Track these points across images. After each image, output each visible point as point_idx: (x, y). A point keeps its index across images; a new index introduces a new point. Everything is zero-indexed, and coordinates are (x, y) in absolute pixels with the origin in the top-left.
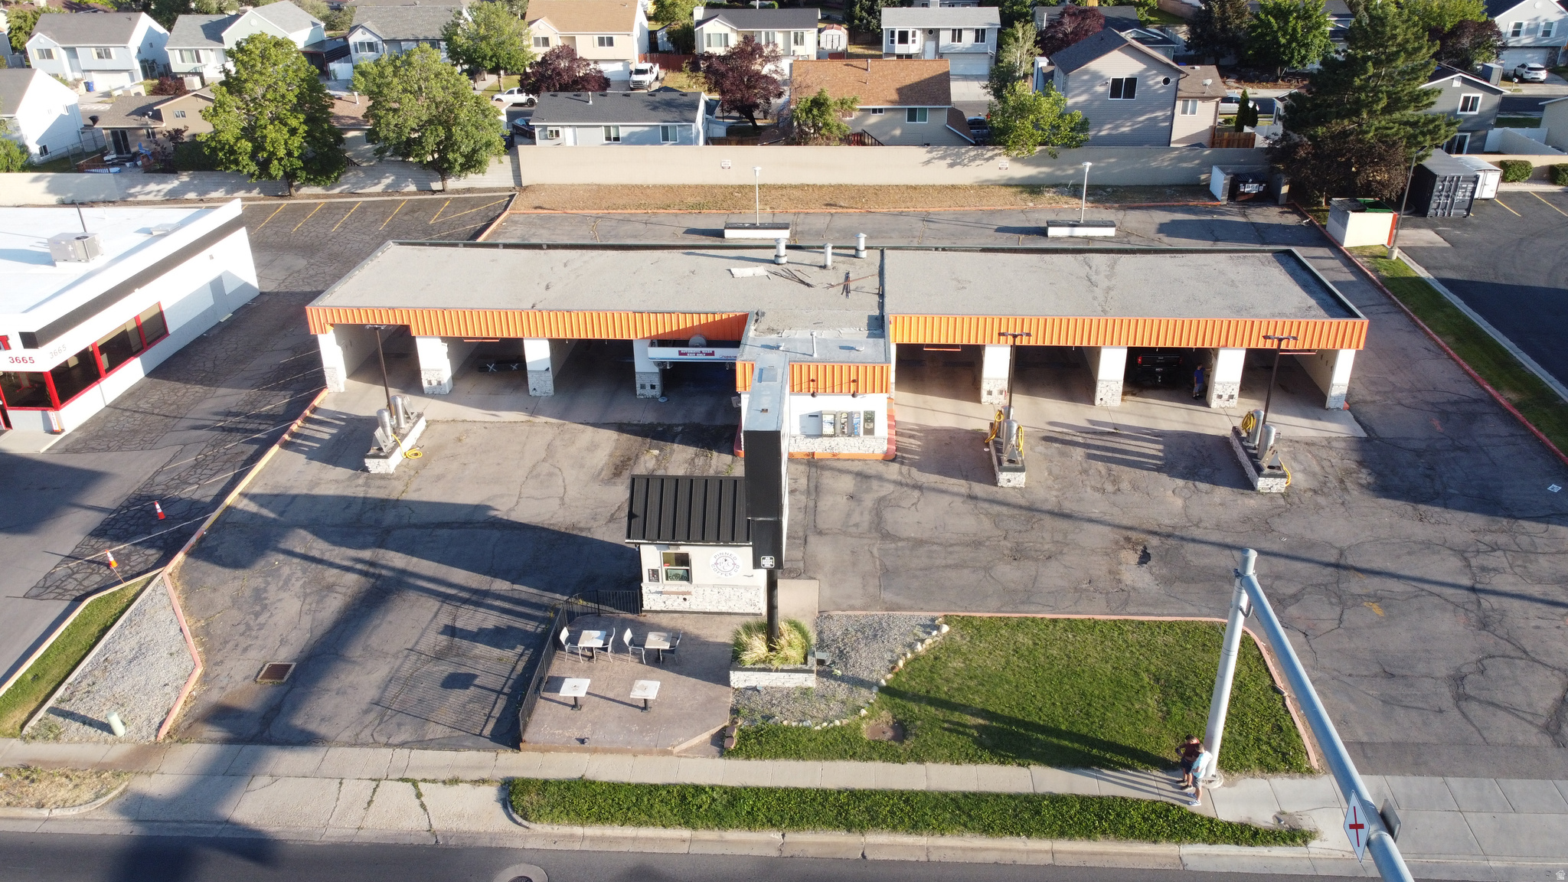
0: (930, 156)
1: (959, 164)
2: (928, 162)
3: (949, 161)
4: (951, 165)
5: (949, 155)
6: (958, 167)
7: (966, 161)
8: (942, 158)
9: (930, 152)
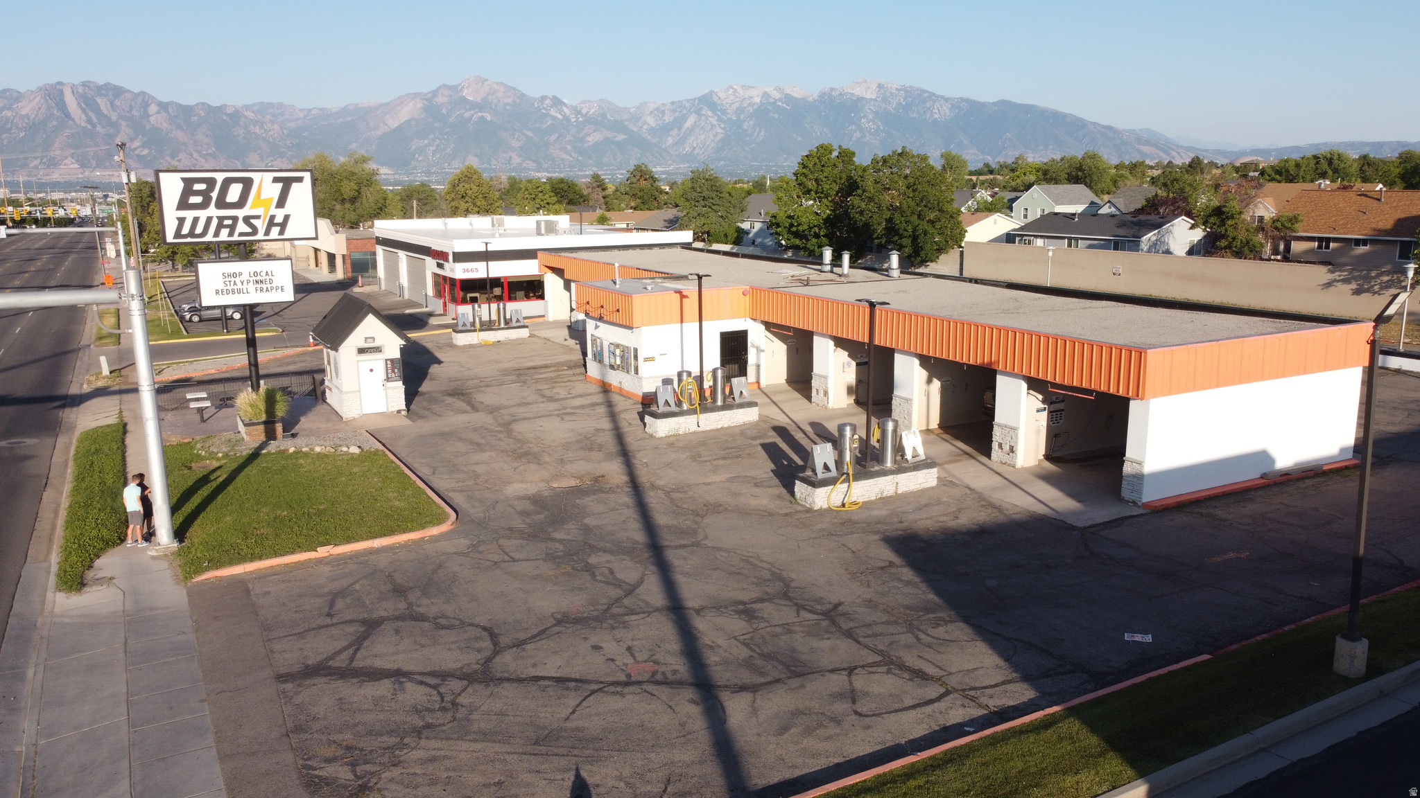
0: (1331, 276)
1: (1368, 291)
2: (1329, 285)
3: (1354, 286)
4: (1357, 292)
5: (1355, 278)
6: (1365, 296)
7: (1376, 288)
8: (1346, 281)
9: (1332, 272)
